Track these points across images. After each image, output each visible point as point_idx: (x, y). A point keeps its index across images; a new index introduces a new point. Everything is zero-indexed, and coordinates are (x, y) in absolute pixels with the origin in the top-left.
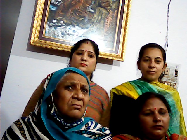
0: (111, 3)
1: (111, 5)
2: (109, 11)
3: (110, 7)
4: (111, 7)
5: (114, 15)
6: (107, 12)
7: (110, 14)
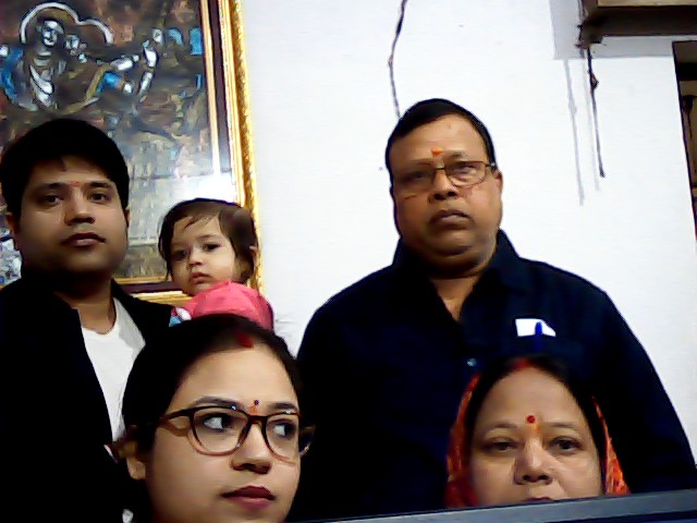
0: (179, 107)
1: (181, 115)
2: (175, 137)
3: (178, 124)
4: (183, 124)
5: (200, 148)
6: (170, 144)
7: (184, 148)
